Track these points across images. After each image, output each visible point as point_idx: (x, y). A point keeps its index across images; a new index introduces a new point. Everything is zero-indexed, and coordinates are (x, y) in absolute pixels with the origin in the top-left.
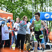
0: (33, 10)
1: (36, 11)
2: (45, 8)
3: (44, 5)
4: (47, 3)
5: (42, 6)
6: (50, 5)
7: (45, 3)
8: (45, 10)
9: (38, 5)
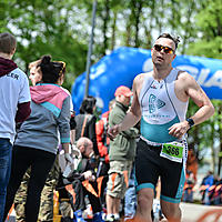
0: (93, 34)
1: (106, 39)
2: (147, 33)
3: (146, 15)
4: (161, 9)
5: (138, 22)
6: (175, 22)
7: (153, 7)
8: (150, 43)
9: (120, 16)
